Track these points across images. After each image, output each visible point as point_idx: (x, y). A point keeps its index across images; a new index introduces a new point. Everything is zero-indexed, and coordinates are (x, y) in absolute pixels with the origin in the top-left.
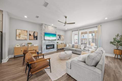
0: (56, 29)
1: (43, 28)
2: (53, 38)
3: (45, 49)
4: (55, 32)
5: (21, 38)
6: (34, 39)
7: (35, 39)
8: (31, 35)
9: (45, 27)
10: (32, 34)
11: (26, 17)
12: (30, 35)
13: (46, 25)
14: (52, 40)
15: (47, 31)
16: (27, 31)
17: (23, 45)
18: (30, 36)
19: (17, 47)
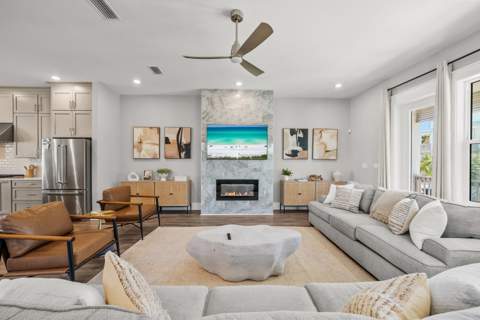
0: (266, 103)
1: (204, 108)
2: (250, 146)
3: (210, 198)
4: (261, 115)
5: (144, 154)
6: (180, 157)
7: (183, 155)
8: (171, 140)
9: (212, 104)
10: (173, 138)
11: (137, 82)
12: (167, 141)
13: (216, 90)
14: (243, 158)
15: (221, 117)
16: (159, 129)
17: (147, 174)
18: (167, 145)
19: (130, 179)
